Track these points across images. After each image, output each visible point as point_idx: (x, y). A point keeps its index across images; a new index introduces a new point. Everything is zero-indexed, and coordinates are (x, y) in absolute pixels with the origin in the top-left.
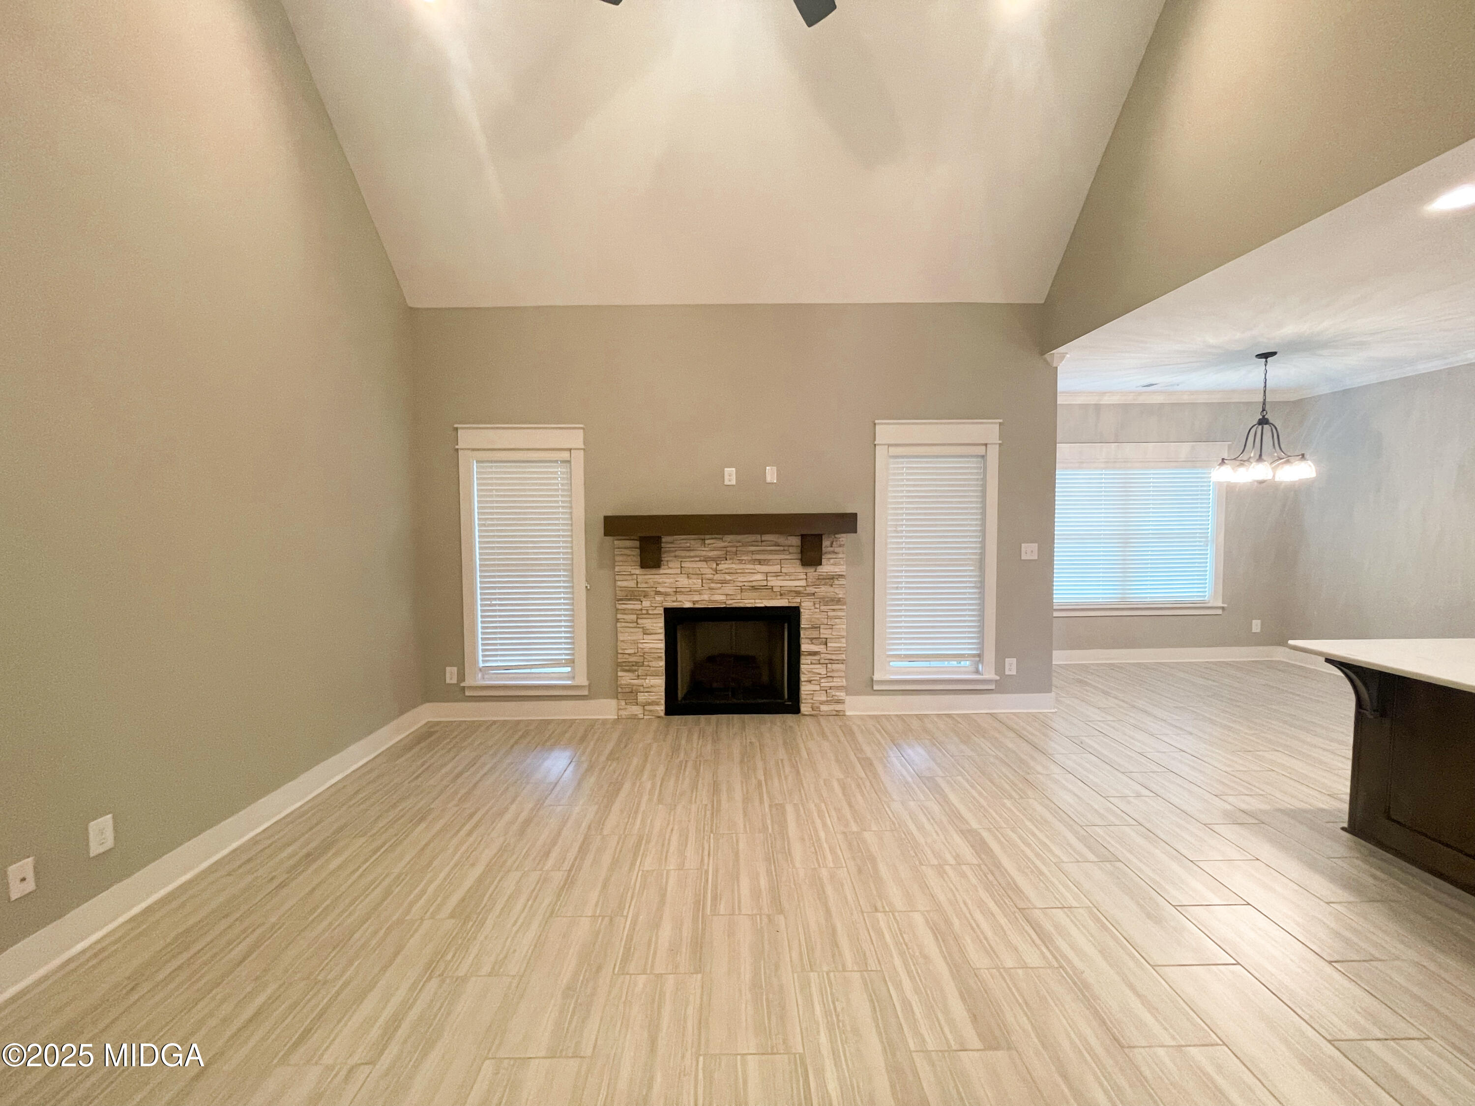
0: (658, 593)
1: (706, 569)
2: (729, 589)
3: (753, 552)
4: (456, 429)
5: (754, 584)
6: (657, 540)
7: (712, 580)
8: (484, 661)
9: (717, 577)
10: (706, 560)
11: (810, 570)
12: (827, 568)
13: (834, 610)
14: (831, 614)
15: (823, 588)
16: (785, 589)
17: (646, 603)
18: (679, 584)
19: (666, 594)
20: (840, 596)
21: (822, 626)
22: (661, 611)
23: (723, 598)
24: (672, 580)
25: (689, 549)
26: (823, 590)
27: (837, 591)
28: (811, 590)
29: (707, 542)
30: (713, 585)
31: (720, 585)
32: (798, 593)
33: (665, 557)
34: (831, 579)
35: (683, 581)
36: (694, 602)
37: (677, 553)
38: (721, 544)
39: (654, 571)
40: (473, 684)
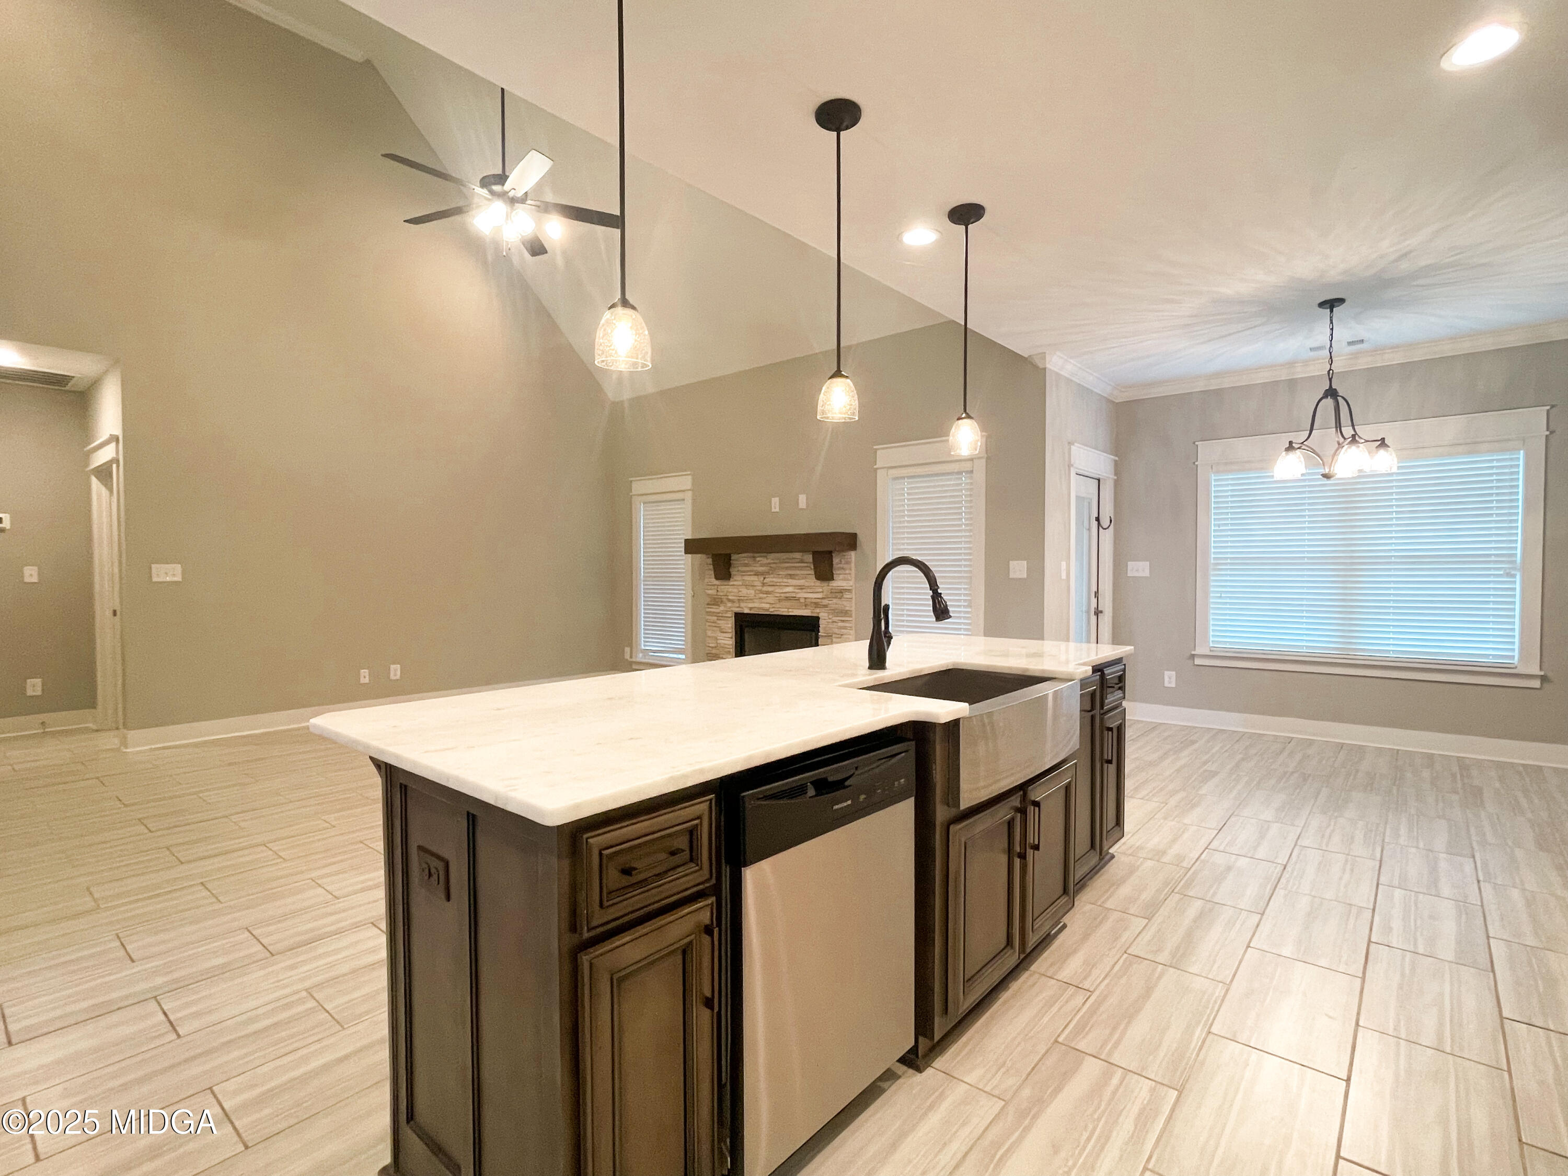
0: (729, 600)
1: (757, 581)
2: (771, 599)
3: (787, 568)
4: (631, 481)
5: (788, 595)
6: (728, 557)
7: (762, 592)
8: (645, 646)
9: (765, 589)
10: (757, 574)
11: (825, 584)
12: (838, 583)
13: (843, 621)
14: (840, 624)
15: (835, 601)
16: (809, 600)
17: (722, 608)
18: (741, 594)
19: (732, 601)
20: (847, 608)
21: (834, 636)
22: (730, 615)
23: (767, 606)
24: (735, 590)
25: (746, 565)
26: (834, 603)
27: (845, 603)
28: (825, 602)
29: (758, 559)
30: (761, 595)
31: (765, 596)
32: (817, 605)
33: (733, 571)
34: (841, 592)
35: (744, 591)
36: (751, 609)
37: (740, 568)
38: (765, 561)
39: (726, 583)
40: (638, 660)
